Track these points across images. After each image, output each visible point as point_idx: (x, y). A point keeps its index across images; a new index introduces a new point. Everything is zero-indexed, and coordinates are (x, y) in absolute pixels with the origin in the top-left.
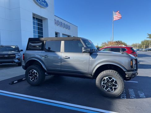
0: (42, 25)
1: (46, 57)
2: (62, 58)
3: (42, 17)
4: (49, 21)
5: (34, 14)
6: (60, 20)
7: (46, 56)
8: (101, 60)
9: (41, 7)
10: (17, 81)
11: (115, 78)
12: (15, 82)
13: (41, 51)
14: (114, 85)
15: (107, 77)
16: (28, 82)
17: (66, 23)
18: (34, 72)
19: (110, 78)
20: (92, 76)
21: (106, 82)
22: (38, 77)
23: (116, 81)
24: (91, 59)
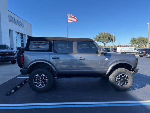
1: (57, 59)
2: (76, 59)
6: (13, 16)
7: (57, 57)
10: (14, 91)
11: (127, 74)
12: (12, 91)
13: (49, 52)
14: (126, 80)
15: (121, 74)
17: (20, 20)
18: (43, 76)
19: (123, 75)
20: (106, 74)
21: (120, 78)
22: (47, 81)
23: (127, 77)
24: (106, 59)
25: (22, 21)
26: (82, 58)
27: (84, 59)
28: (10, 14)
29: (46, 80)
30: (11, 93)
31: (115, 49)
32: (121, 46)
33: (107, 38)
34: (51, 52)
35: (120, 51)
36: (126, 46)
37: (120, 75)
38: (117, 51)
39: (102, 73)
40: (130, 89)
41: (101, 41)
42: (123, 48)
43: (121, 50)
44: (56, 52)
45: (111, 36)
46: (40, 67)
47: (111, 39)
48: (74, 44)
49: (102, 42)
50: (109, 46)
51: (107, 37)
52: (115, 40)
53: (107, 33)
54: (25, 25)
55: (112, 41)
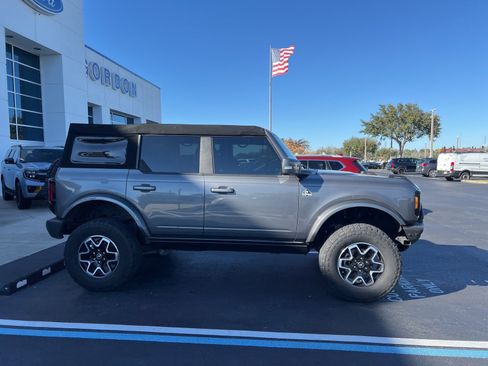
0: (37, 76)
1: (149, 191)
2: (208, 192)
3: (39, 48)
4: (66, 63)
5: (10, 35)
6: (103, 63)
7: (148, 186)
8: (334, 196)
9: (35, 9)
10: (25, 282)
11: (375, 245)
12: (20, 284)
13: (126, 171)
15: (355, 246)
16: (76, 280)
17: (123, 74)
18: (104, 243)
20: (305, 244)
21: (351, 258)
22: (116, 259)
23: (378, 253)
24: (306, 193)
25: (131, 78)
26: (225, 188)
27: (233, 192)
28: (93, 58)
29: (113, 256)
30: (13, 289)
31: (434, 162)
32: (451, 150)
33: (408, 125)
34: (131, 171)
35: (449, 168)
36: (472, 151)
37: (350, 248)
38: (440, 167)
39: (292, 240)
40: (394, 298)
41: (386, 135)
42: (459, 156)
43: (453, 164)
44: (146, 170)
45: (424, 117)
46: (105, 216)
47: (424, 126)
48: (205, 143)
49: (392, 138)
50: (422, 151)
51: (409, 120)
52: (438, 130)
53: (409, 107)
54: (139, 90)
55: (429, 133)
